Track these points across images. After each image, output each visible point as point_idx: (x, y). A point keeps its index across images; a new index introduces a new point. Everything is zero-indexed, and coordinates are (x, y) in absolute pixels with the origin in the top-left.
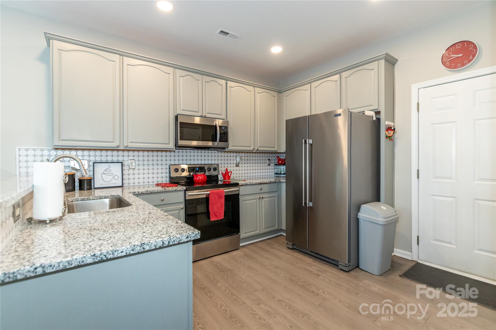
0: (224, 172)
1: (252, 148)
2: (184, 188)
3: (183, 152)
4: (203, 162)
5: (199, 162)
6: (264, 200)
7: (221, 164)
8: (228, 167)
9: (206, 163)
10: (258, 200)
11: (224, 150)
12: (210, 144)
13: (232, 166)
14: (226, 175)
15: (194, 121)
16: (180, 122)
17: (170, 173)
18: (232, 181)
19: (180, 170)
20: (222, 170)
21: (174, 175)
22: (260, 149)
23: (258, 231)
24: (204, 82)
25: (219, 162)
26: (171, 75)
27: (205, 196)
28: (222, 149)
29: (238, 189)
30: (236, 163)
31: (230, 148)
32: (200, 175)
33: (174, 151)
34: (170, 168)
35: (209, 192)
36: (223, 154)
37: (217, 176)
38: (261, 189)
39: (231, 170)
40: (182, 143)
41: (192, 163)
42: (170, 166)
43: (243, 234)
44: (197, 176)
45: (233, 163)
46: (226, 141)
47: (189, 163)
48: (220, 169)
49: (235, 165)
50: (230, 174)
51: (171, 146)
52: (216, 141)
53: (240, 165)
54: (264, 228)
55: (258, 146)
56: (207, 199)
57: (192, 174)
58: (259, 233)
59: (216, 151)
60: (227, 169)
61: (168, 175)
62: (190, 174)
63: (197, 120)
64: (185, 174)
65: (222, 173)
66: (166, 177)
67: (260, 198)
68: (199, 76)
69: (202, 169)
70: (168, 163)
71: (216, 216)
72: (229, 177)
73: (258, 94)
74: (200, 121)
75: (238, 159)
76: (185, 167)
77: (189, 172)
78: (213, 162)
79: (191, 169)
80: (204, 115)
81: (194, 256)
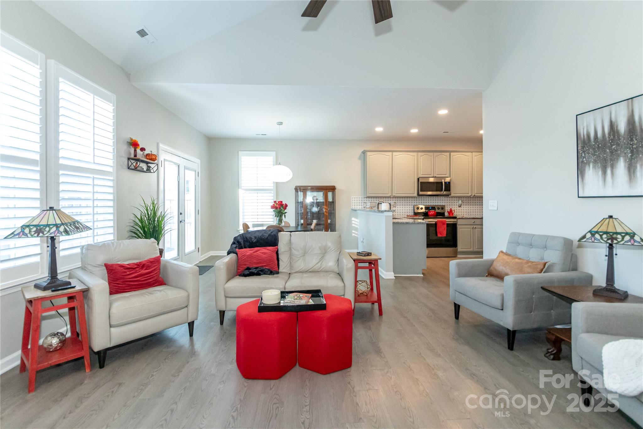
0: (449, 211)
1: (469, 194)
2: (423, 217)
3: (421, 198)
4: (434, 204)
5: (432, 204)
6: (476, 229)
7: (447, 205)
8: (452, 207)
9: (437, 204)
10: (471, 229)
11: (448, 196)
12: (438, 193)
13: (456, 206)
14: (451, 212)
15: (429, 180)
16: (421, 182)
17: (414, 210)
18: (454, 216)
19: (420, 208)
20: (447, 209)
21: (416, 211)
22: (476, 195)
23: (471, 249)
24: (435, 156)
25: (446, 204)
26: (416, 157)
27: (434, 223)
28: (447, 195)
29: (456, 220)
30: (459, 205)
31: (453, 195)
32: (432, 212)
33: (417, 198)
34: (414, 207)
35: (437, 221)
36: (448, 199)
37: (444, 213)
38: (474, 222)
39: (454, 210)
40: (421, 193)
41: (427, 204)
42: (414, 206)
43: (460, 248)
44: (430, 212)
45: (457, 205)
46: (449, 190)
47: (425, 205)
48: (446, 208)
49: (458, 206)
50: (453, 212)
51: (416, 195)
52: (442, 191)
53: (462, 206)
54: (476, 248)
55: (475, 193)
56: (436, 224)
57: (427, 211)
58: (473, 250)
59: (443, 197)
60: (451, 209)
61: (413, 211)
62: (426, 211)
63: (431, 180)
64: (423, 210)
65: (448, 212)
66: (412, 212)
67: (473, 227)
68: (431, 154)
69: (433, 208)
70: (413, 204)
71: (441, 234)
72: (453, 214)
73: (475, 157)
74: (434, 180)
75: (460, 202)
76: (423, 207)
77: (425, 209)
78: (441, 204)
79: (427, 208)
80: (435, 176)
81: (428, 254)
